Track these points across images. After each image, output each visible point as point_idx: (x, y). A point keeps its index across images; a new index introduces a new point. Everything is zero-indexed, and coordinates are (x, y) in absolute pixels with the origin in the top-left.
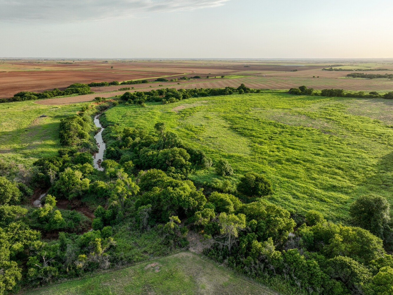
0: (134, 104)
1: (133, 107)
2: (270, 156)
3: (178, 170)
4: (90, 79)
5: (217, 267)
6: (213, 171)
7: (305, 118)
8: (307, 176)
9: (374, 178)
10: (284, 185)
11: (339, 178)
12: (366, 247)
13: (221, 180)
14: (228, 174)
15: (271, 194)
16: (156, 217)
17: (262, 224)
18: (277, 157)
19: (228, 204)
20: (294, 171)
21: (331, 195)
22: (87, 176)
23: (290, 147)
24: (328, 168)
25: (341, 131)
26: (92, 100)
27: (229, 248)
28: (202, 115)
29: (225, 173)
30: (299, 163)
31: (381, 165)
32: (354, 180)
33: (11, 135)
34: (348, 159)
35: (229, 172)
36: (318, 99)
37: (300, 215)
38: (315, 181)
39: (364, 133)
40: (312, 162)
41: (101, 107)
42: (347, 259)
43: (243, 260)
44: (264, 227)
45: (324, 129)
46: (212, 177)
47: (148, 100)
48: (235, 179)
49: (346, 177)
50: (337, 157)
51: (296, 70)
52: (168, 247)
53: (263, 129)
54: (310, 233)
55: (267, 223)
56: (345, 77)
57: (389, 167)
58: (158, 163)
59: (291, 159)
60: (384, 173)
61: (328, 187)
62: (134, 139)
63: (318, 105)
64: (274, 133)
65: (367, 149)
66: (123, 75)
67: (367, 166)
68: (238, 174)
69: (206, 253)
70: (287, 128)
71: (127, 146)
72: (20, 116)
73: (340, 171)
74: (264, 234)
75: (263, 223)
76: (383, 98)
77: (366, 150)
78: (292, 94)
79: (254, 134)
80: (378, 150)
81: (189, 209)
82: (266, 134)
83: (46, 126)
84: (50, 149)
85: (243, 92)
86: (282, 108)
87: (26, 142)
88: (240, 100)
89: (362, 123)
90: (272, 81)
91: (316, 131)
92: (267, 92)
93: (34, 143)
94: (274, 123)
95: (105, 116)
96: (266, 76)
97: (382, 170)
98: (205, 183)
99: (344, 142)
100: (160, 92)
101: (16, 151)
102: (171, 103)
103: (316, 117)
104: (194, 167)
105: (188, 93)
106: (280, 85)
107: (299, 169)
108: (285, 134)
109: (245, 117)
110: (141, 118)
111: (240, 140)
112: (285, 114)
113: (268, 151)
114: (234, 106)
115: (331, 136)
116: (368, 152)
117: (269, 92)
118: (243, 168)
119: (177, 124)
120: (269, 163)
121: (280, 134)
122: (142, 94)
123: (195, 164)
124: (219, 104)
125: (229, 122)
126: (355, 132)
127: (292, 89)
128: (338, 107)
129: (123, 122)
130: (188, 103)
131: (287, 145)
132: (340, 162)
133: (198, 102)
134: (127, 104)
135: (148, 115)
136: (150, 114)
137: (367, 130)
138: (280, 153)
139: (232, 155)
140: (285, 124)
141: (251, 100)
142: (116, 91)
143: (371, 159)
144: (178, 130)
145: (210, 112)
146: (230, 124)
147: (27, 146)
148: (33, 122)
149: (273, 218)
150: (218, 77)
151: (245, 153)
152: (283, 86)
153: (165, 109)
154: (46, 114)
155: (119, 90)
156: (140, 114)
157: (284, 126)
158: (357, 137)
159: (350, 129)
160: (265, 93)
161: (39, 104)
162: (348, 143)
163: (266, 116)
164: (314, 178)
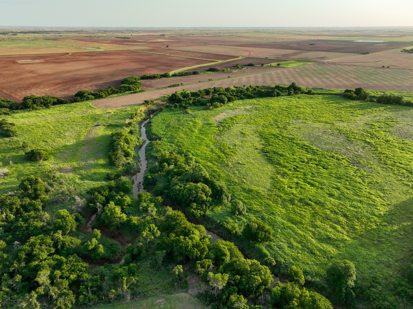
0: (179, 108)
1: (178, 114)
2: (286, 193)
7: (342, 140)
8: (310, 222)
9: (372, 232)
10: (285, 232)
11: (339, 228)
13: (233, 219)
15: (270, 241)
18: (292, 196)
20: (301, 214)
21: (322, 248)
23: (309, 183)
24: (334, 214)
25: (372, 163)
28: (240, 129)
29: (237, 213)
30: (310, 205)
31: (388, 215)
32: (352, 231)
33: (71, 149)
34: (359, 204)
35: (241, 212)
36: (371, 107)
38: (315, 230)
39: (394, 168)
40: (322, 205)
41: (149, 111)
45: (355, 158)
46: (226, 216)
47: (193, 104)
49: (346, 228)
50: (349, 201)
51: (368, 53)
52: (173, 288)
53: (293, 155)
57: (394, 220)
58: (183, 198)
59: (304, 199)
60: (385, 225)
61: (324, 238)
62: (169, 165)
63: (367, 118)
64: (302, 162)
65: (386, 192)
67: (373, 216)
68: (249, 214)
69: (199, 296)
70: (317, 154)
71: (163, 171)
72: (79, 123)
73: (344, 219)
75: (245, 278)
77: (384, 193)
79: (282, 162)
81: (192, 258)
82: (293, 162)
83: (99, 140)
84: (100, 170)
85: (293, 93)
86: (325, 122)
87: (82, 160)
88: (286, 107)
89: (401, 152)
90: (331, 74)
91: (346, 160)
92: (320, 92)
93: (89, 162)
94: (307, 146)
95: (151, 126)
96: (328, 63)
97: (385, 221)
98: (218, 221)
99: (366, 180)
100: (207, 92)
101: (75, 170)
102: (215, 109)
103: (355, 138)
104: (213, 203)
105: (234, 94)
106: (338, 80)
107: (306, 213)
108: (312, 164)
109: (281, 135)
110: (182, 130)
111: (266, 169)
112: (324, 132)
113: (286, 186)
114: (276, 115)
115: (357, 170)
116: (384, 196)
117: (322, 92)
118: (256, 207)
119: (213, 142)
120: (282, 202)
121: (307, 163)
122: (189, 96)
123: (216, 199)
124: (261, 113)
125: (263, 142)
126: (387, 165)
127: (347, 91)
128: (387, 124)
129: (165, 135)
130: (232, 109)
131: (308, 180)
132: (350, 208)
133: (241, 108)
134: (173, 109)
135: (189, 127)
136: (191, 125)
137: (400, 164)
138: (297, 190)
139: (252, 188)
140: (318, 149)
141: (297, 107)
142: (166, 88)
143: (382, 206)
144: (212, 151)
145: (249, 125)
146: (263, 144)
147: (83, 166)
148: (89, 132)
149: (253, 276)
150: (274, 64)
151: (265, 187)
152: (340, 84)
153: (207, 118)
154: (100, 122)
155: (168, 87)
156: (182, 125)
157: (316, 151)
158: (384, 173)
159: (383, 160)
160: (315, 95)
161: (95, 107)
162: (371, 181)
163: (304, 134)
164: (317, 226)
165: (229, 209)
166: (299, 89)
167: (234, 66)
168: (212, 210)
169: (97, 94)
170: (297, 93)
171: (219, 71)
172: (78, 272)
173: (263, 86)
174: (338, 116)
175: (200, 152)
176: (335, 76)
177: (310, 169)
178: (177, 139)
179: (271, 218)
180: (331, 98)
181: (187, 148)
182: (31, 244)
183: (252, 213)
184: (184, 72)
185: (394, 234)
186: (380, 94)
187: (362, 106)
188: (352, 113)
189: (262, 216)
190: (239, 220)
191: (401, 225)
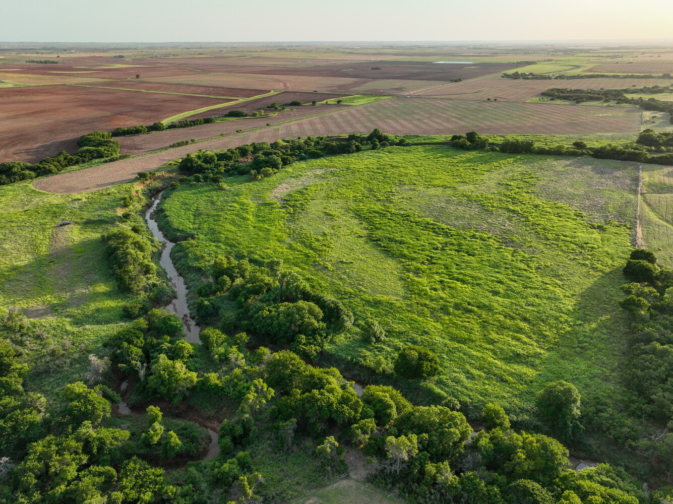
0: (205, 181)
1: (206, 191)
2: (432, 300)
3: (309, 339)
6: (356, 334)
7: (477, 210)
8: (482, 337)
9: (568, 336)
10: (454, 356)
11: (524, 338)
12: (550, 463)
13: (370, 351)
14: (378, 340)
15: (439, 374)
18: (442, 302)
19: (390, 407)
20: (466, 327)
21: (513, 371)
23: (458, 280)
24: (510, 319)
25: (529, 240)
26: (134, 177)
27: (398, 472)
28: (321, 208)
29: (374, 340)
30: (472, 312)
31: (579, 310)
32: (542, 340)
33: (30, 272)
34: (537, 301)
35: (379, 337)
36: (496, 159)
37: (477, 406)
38: (493, 346)
39: (560, 244)
40: (489, 308)
41: (150, 190)
44: (436, 442)
45: (504, 236)
46: (358, 347)
47: (227, 173)
48: (389, 349)
49: (534, 336)
50: (522, 298)
51: (460, 80)
52: (325, 476)
53: (418, 240)
54: (489, 446)
55: (439, 436)
57: (587, 315)
59: (461, 304)
60: (580, 325)
61: (510, 356)
63: (496, 176)
64: (434, 249)
65: (562, 278)
67: (561, 314)
68: (391, 339)
70: (452, 235)
71: (223, 290)
72: (23, 224)
73: (525, 324)
76: (592, 156)
77: (561, 280)
78: (457, 148)
79: (406, 252)
80: (577, 278)
81: (343, 421)
82: (423, 250)
83: (79, 250)
84: (106, 302)
85: (379, 146)
86: (442, 186)
87: (63, 289)
88: (376, 167)
89: (559, 220)
90: (422, 113)
91: (494, 240)
92: (416, 142)
93: (77, 291)
94: (432, 224)
95: (166, 216)
96: (412, 97)
97: (579, 319)
98: (349, 358)
99: (532, 265)
100: (243, 152)
101: (56, 310)
102: (266, 179)
103: (493, 207)
104: (331, 331)
105: (289, 152)
106: (436, 122)
107: (472, 324)
108: (450, 250)
109: (388, 211)
110: (226, 219)
111: (387, 266)
112: (448, 201)
113: (428, 288)
114: (367, 182)
115: (515, 252)
116: (563, 285)
117: (419, 142)
118: (397, 327)
119: (286, 233)
120: (432, 313)
121: (443, 249)
122: (213, 160)
123: (330, 323)
124: (343, 179)
125: (365, 225)
126: (549, 240)
127: (455, 138)
128: (526, 182)
129: (199, 229)
130: (294, 177)
131: (455, 275)
132: (527, 307)
133: (308, 173)
134: (194, 184)
135: (235, 212)
136: (237, 209)
137: (564, 236)
138: (446, 292)
139: (378, 299)
140: (449, 227)
141: (393, 167)
142: (166, 148)
143: (567, 298)
144: (290, 247)
145: (332, 201)
146: (366, 229)
147: (69, 300)
148: (53, 238)
149: (446, 429)
150: (331, 101)
151: (397, 295)
152: (441, 128)
153: (259, 195)
154: (67, 218)
155: (170, 146)
156: (222, 210)
157: (447, 230)
158: (551, 253)
159: (542, 234)
160: (412, 147)
161: (45, 192)
162: (537, 265)
163: (420, 207)
164: (493, 340)
165: (357, 337)
166: (386, 138)
167: (268, 107)
168: (332, 342)
169: (39, 168)
170: (384, 145)
171: (246, 115)
172: (151, 486)
173: (328, 137)
174: (457, 176)
175: (271, 252)
176: (429, 116)
177: (452, 258)
178: (224, 234)
179: (425, 339)
180: (436, 149)
181: (248, 247)
182: (39, 456)
183: (393, 336)
184: (188, 120)
185: (595, 334)
186: (499, 140)
187: (483, 159)
188: (474, 169)
189: (411, 339)
190: (381, 350)
191: (599, 321)
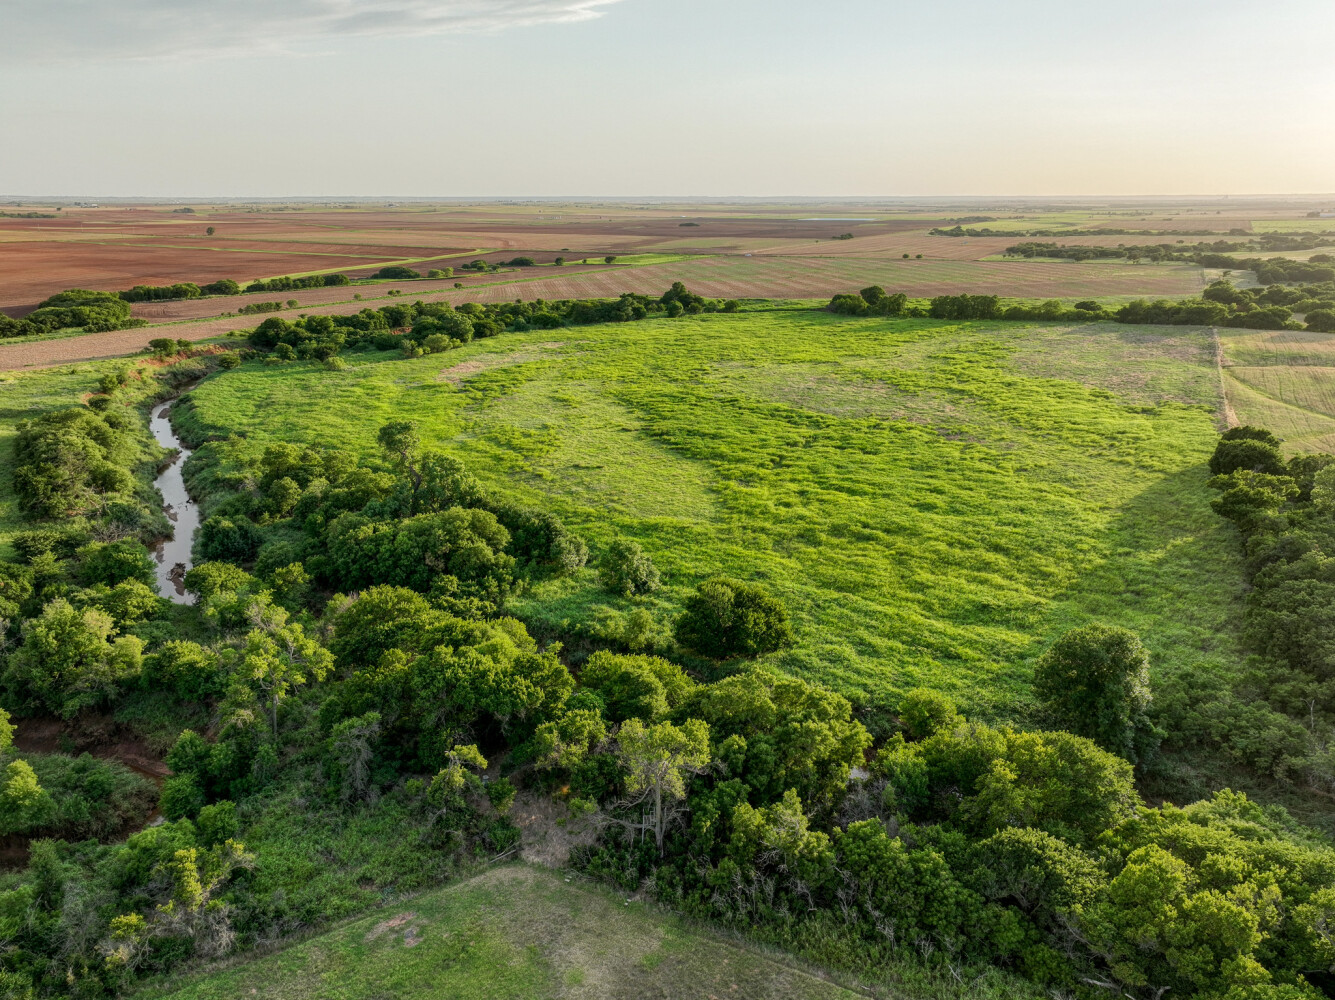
0: (299, 359)
1: (298, 373)
2: (777, 520)
3: (469, 586)
4: (129, 275)
5: (620, 904)
6: (592, 581)
7: (883, 391)
8: (899, 579)
9: (1101, 573)
10: (828, 614)
11: (997, 579)
12: (1086, 791)
13: (620, 608)
14: (642, 588)
15: (788, 645)
16: (398, 754)
17: (764, 746)
18: (801, 524)
19: (649, 690)
20: (856, 564)
21: (975, 637)
22: (132, 627)
23: (840, 489)
24: (962, 549)
25: (997, 429)
26: (138, 351)
27: (659, 838)
28: (545, 391)
29: (631, 586)
30: (872, 539)
31: (1120, 530)
32: (1041, 582)
34: (1023, 517)
35: (645, 583)
36: (922, 327)
37: (884, 706)
38: (924, 594)
39: (1065, 434)
40: (912, 533)
41: (175, 375)
42: (1032, 837)
43: (708, 873)
44: (769, 758)
45: (943, 425)
46: (591, 602)
47: (351, 346)
48: (667, 605)
49: (1019, 576)
50: (988, 514)
51: (850, 236)
52: (446, 855)
53: (752, 432)
54: (915, 765)
55: (778, 743)
56: (1000, 257)
57: (1141, 537)
58: (396, 565)
59: (847, 526)
60: (1128, 554)
61: (967, 610)
62: (303, 484)
63: (924, 347)
64: (788, 444)
65: (1076, 483)
66: (254, 256)
67: (1078, 537)
68: (676, 588)
69: (580, 862)
70: (828, 426)
71: (279, 512)
73: (998, 556)
74: (772, 780)
75: (766, 742)
76: (1116, 320)
77: (1075, 487)
78: (842, 313)
79: (724, 449)
80: (1108, 483)
81: (514, 716)
82: (762, 447)
85: (682, 311)
86: (811, 361)
88: (673, 338)
89: (1059, 402)
90: (774, 273)
91: (922, 431)
92: (761, 308)
94: (786, 411)
95: (192, 408)
96: (755, 256)
97: (1122, 545)
98: (566, 623)
99: (1006, 465)
100: (394, 317)
102: (435, 355)
103: (917, 386)
104: (526, 572)
105: (493, 318)
106: (801, 283)
107: (872, 558)
108: (824, 446)
109: (692, 395)
110: (328, 408)
111: (679, 471)
112: (822, 381)
113: (771, 504)
114: (652, 357)
115: (967, 447)
116: (1079, 493)
117: (767, 308)
118: (692, 567)
119: (457, 426)
120: (777, 542)
121: (807, 445)
122: (326, 326)
123: (529, 558)
124: (601, 354)
125: (638, 413)
126: (1040, 429)
127: (837, 299)
128: (984, 354)
129: (261, 424)
130: (496, 352)
131: (833, 483)
132: (999, 528)
133: (528, 347)
134: (273, 362)
135: (352, 399)
136: (358, 394)
137: (1074, 424)
138: (811, 507)
139: (652, 522)
140: (822, 414)
141: (709, 337)
142: (230, 315)
143: (1090, 513)
144: (464, 447)
145: (572, 382)
146: (641, 419)
149: (797, 725)
150: (594, 261)
151: (697, 515)
152: (809, 289)
153: (413, 376)
156: (324, 396)
157: (819, 419)
158: (1047, 447)
159: (1024, 422)
160: (752, 314)
162: (1018, 465)
163: (761, 389)
164: (922, 584)
165: (591, 586)
166: (698, 300)
167: (465, 266)
168: (526, 594)
170: (694, 311)
171: (417, 276)
173: (580, 301)
174: (841, 348)
176: (786, 276)
177: (825, 458)
178: (315, 430)
180: (800, 316)
185: (1166, 568)
187: (895, 326)
188: (877, 339)
191: (1169, 547)
